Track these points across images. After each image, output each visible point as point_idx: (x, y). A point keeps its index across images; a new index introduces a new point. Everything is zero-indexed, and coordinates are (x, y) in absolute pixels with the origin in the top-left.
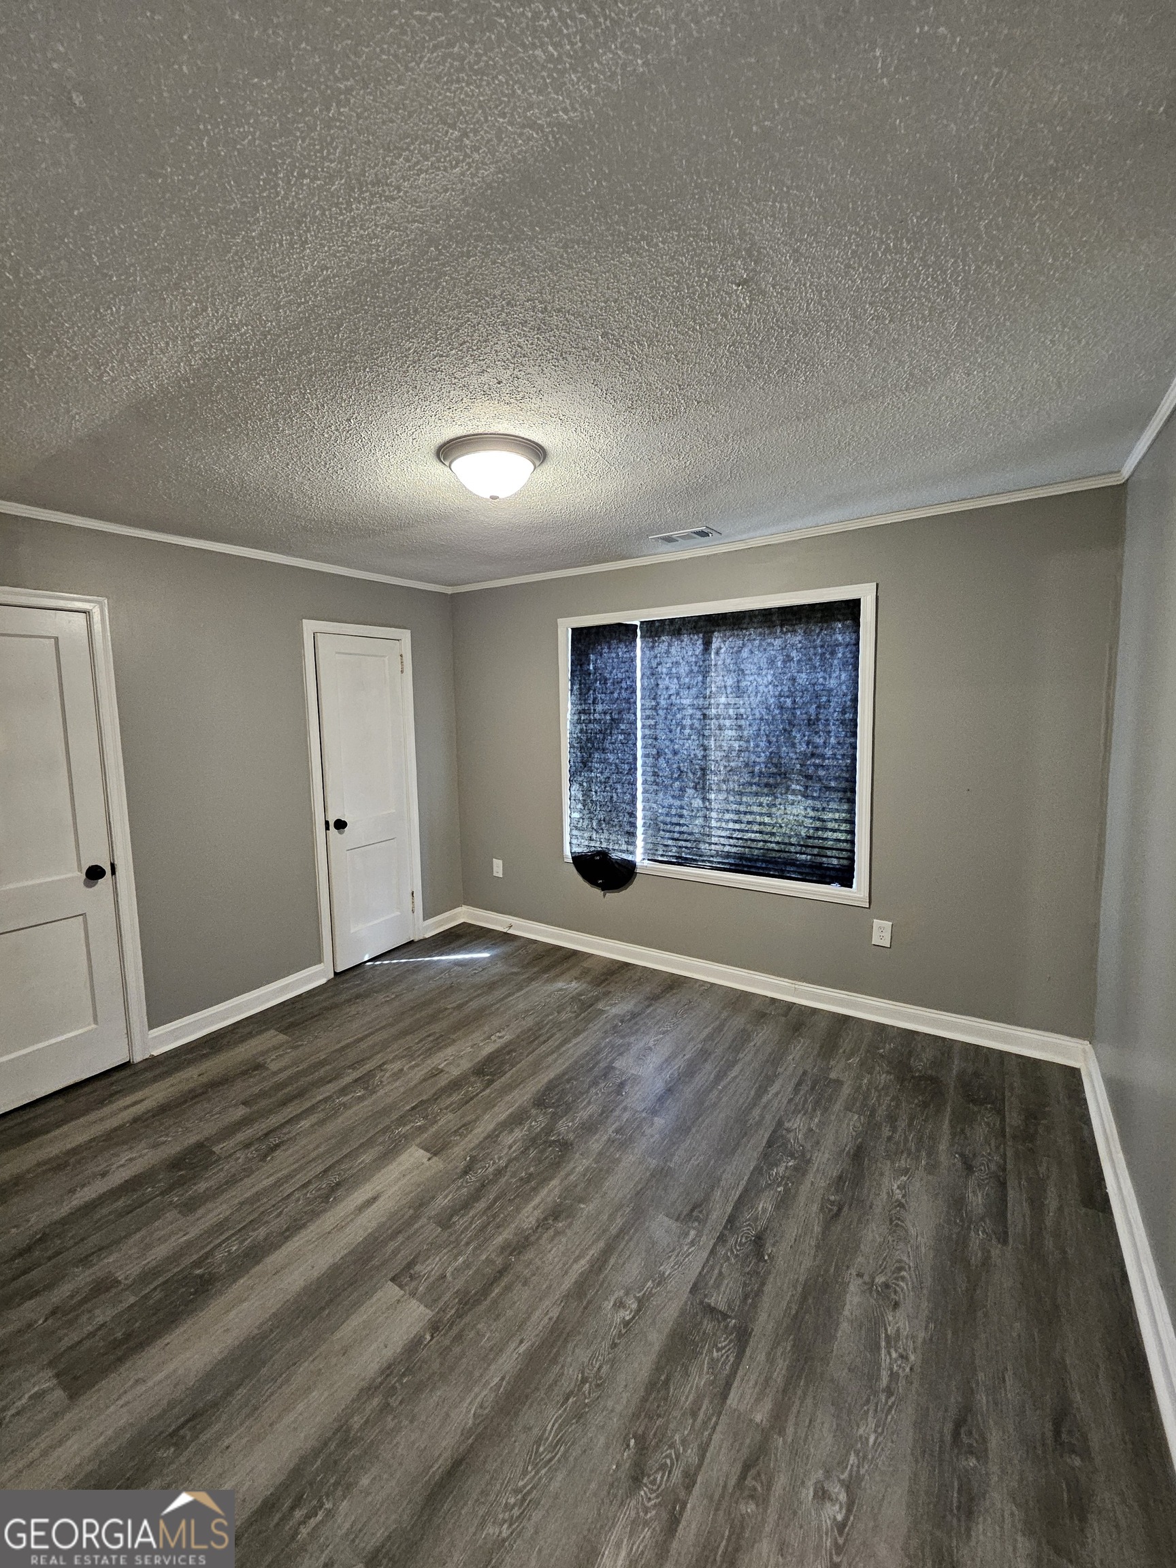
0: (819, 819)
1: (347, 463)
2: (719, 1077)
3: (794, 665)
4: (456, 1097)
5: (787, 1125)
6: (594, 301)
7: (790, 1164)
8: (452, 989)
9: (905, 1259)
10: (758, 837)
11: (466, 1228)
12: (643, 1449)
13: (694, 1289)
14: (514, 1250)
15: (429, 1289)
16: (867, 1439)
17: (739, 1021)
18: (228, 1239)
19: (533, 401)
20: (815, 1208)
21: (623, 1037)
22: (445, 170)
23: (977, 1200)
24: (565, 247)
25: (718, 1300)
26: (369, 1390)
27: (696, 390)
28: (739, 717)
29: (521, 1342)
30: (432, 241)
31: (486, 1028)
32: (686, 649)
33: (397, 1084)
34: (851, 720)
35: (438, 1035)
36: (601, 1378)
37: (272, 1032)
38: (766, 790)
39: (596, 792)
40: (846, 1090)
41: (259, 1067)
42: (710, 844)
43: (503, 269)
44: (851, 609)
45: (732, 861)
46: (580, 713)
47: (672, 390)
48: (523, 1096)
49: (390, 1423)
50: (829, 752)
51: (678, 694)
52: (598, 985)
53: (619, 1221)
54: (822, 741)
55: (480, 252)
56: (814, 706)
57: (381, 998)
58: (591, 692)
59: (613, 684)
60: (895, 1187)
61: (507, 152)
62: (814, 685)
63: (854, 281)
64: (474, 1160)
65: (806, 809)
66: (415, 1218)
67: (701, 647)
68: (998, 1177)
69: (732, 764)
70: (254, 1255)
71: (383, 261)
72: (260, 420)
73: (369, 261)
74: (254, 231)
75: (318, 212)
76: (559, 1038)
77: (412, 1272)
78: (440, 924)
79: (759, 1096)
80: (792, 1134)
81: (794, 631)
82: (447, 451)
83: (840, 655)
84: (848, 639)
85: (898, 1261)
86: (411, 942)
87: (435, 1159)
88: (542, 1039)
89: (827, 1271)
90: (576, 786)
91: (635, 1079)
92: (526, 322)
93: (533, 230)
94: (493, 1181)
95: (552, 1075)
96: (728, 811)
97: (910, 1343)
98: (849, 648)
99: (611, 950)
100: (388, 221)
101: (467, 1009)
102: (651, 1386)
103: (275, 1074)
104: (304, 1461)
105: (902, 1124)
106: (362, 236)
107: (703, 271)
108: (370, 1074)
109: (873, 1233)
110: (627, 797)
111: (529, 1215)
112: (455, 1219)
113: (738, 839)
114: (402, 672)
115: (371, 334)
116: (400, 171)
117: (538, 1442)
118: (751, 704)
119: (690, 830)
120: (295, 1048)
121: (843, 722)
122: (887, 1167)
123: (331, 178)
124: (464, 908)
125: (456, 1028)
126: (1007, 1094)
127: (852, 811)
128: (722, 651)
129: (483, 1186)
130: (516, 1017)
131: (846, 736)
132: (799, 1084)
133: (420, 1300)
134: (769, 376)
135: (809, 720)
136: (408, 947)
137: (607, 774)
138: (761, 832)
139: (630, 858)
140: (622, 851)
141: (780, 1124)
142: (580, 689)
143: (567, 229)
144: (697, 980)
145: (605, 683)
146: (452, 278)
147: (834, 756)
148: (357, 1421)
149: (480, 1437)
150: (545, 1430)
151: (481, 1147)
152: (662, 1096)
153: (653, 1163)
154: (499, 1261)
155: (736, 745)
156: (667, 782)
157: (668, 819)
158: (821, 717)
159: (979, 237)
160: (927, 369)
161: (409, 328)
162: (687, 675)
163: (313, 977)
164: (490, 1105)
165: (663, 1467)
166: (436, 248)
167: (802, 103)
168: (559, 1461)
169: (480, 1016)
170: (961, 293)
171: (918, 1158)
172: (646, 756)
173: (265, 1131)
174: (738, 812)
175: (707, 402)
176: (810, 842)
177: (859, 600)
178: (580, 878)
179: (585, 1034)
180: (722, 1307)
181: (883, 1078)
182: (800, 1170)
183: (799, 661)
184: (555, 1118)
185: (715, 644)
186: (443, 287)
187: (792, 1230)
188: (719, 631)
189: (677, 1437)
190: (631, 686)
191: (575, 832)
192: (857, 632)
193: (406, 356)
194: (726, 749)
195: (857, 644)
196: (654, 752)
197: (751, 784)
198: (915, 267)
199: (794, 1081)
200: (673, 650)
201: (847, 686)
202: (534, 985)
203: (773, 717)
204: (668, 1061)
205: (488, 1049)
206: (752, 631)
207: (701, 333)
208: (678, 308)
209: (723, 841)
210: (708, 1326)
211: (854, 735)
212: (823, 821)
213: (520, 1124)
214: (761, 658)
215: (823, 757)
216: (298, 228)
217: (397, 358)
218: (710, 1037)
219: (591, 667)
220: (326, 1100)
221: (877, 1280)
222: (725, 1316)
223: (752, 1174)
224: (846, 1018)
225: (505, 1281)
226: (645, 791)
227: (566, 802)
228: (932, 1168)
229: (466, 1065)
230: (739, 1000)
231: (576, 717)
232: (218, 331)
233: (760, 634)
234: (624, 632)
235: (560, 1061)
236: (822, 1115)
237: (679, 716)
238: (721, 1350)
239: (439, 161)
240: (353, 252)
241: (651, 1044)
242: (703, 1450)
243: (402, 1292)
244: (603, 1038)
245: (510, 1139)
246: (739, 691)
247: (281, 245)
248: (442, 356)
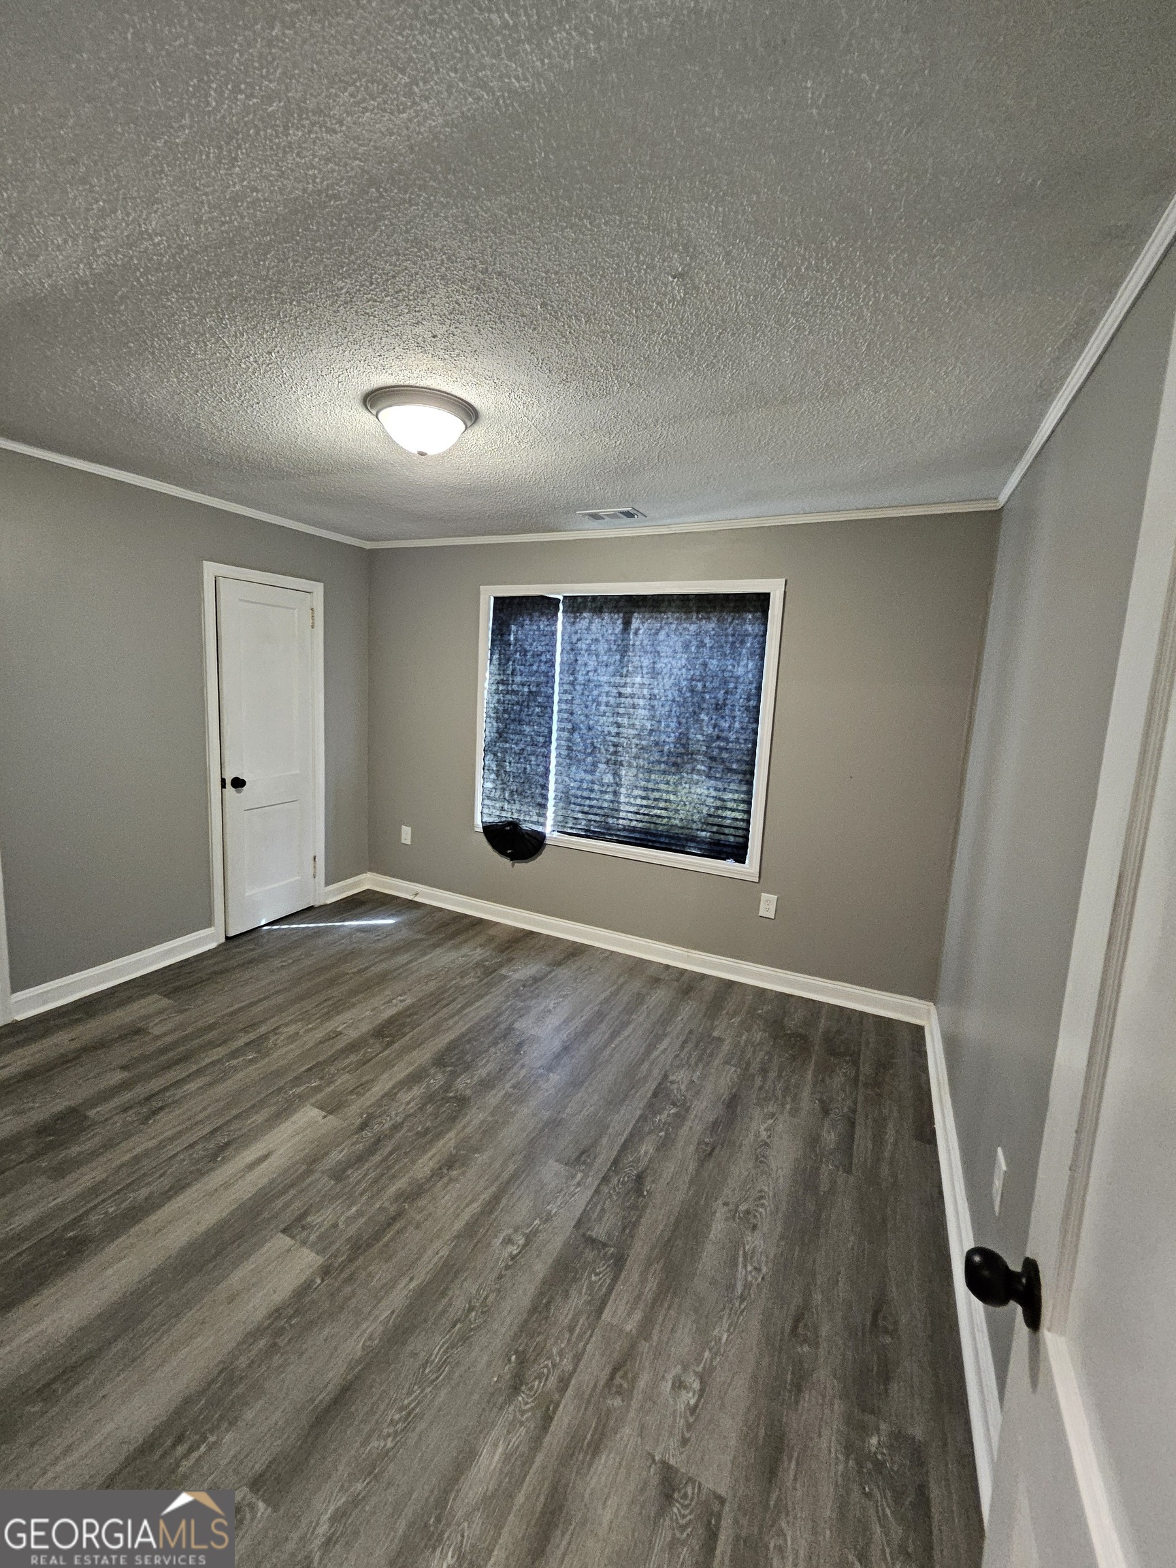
0: (720, 799)
1: (265, 398)
2: (614, 1034)
3: (706, 651)
4: (353, 1058)
5: (671, 1078)
6: (535, 270)
7: (672, 1111)
8: (352, 954)
9: (766, 1189)
10: (663, 813)
11: (359, 1182)
12: (523, 1362)
13: (578, 1225)
14: (407, 1198)
15: (320, 1238)
16: (720, 1339)
17: (636, 985)
18: (104, 1201)
19: (469, 359)
20: (692, 1148)
21: (523, 1001)
22: (392, 113)
23: (830, 1138)
24: (510, 213)
25: (599, 1231)
26: (254, 1334)
27: (629, 372)
28: (653, 697)
29: (411, 1279)
30: (373, 182)
31: (387, 992)
32: (605, 627)
33: (292, 1046)
34: (754, 707)
35: (336, 999)
36: (486, 1306)
37: (156, 996)
38: (673, 769)
39: (510, 763)
40: (726, 1047)
41: (138, 1031)
42: (618, 818)
43: (446, 223)
44: (762, 601)
45: (637, 835)
46: (498, 683)
47: (606, 369)
48: (422, 1056)
49: (277, 1360)
50: (732, 736)
51: (595, 671)
52: (503, 952)
53: (511, 1168)
54: (727, 725)
55: (422, 202)
56: (722, 692)
57: (277, 963)
58: (511, 663)
59: (533, 656)
60: (762, 1128)
61: (457, 107)
62: (723, 671)
63: (779, 291)
64: (371, 1117)
65: (708, 789)
66: (308, 1172)
67: (621, 627)
68: (849, 1119)
69: (644, 743)
70: (134, 1215)
71: (319, 192)
72: (169, 340)
73: (304, 190)
74: (178, 137)
75: (251, 132)
76: (461, 1000)
77: (304, 1223)
78: (340, 891)
79: (648, 1052)
80: (675, 1086)
81: (709, 618)
82: (374, 399)
83: (749, 645)
84: (757, 631)
85: (761, 1191)
86: (311, 908)
87: (330, 1117)
88: (444, 1002)
89: (697, 1203)
90: (490, 756)
91: (534, 1039)
92: (466, 280)
93: (478, 189)
94: (390, 1137)
95: (453, 1037)
96: (636, 787)
97: (764, 1259)
98: (758, 639)
99: (515, 918)
100: (327, 153)
101: (369, 974)
102: (534, 1310)
103: (158, 1037)
104: (187, 1401)
105: (772, 1075)
106: (298, 163)
107: (642, 258)
108: (264, 1037)
109: (741, 1167)
110: (541, 769)
111: (424, 1166)
112: (349, 1172)
113: (644, 814)
114: (313, 627)
115: (301, 267)
116: (343, 105)
117: (424, 1366)
118: (666, 687)
119: (599, 804)
120: (181, 1012)
121: (747, 709)
122: (757, 1113)
123: (269, 98)
124: (369, 875)
125: (354, 992)
126: (863, 1048)
127: (749, 793)
128: (641, 632)
129: (379, 1141)
130: (419, 982)
131: (749, 722)
132: (685, 1042)
133: (312, 1247)
134: (698, 369)
135: (717, 704)
136: (308, 912)
137: (521, 746)
138: (666, 809)
139: (540, 829)
140: (532, 822)
141: (666, 1076)
142: (500, 659)
143: (513, 195)
144: (598, 949)
145: (525, 655)
146: (392, 224)
147: (737, 740)
148: (243, 1361)
149: (369, 1364)
150: (431, 1354)
151: (378, 1103)
152: (559, 1054)
153: (546, 1115)
154: (393, 1209)
155: (648, 725)
156: (580, 756)
157: (579, 793)
158: (727, 702)
159: (888, 269)
160: (841, 383)
161: (343, 267)
162: (606, 652)
163: (204, 941)
164: (388, 1065)
165: (539, 1377)
166: (378, 190)
167: (739, 117)
168: (444, 1379)
169: (383, 978)
170: (872, 317)
171: (783, 1105)
172: (561, 730)
173: (146, 1095)
174: (646, 789)
175: (639, 386)
176: (711, 820)
177: (769, 594)
178: (489, 848)
179: (487, 998)
180: (603, 1238)
181: (758, 1036)
182: (680, 1118)
183: (711, 648)
184: (454, 1075)
185: (635, 623)
186: (381, 232)
187: (669, 1169)
188: (639, 613)
189: (555, 1351)
190: (551, 660)
191: (487, 802)
192: (765, 624)
193: (337, 295)
194: (638, 727)
195: (764, 635)
196: (569, 726)
197: (659, 762)
198: (832, 286)
199: (682, 1038)
200: (593, 627)
201: (753, 675)
202: (438, 951)
203: (684, 699)
204: (566, 1022)
205: (390, 1012)
206: (670, 615)
207: (637, 317)
208: (616, 289)
209: (630, 816)
210: (590, 1255)
211: (757, 721)
212: (724, 800)
213: (419, 1082)
214: (676, 641)
215: (727, 740)
216: (228, 143)
217: (328, 297)
218: (607, 1000)
219: (512, 638)
220: (214, 1063)
221: (741, 1207)
222: (605, 1245)
223: (637, 1122)
224: (732, 984)
225: (398, 1225)
226: (558, 764)
227: (479, 772)
228: (795, 1112)
229: (365, 1028)
230: (637, 966)
231: (494, 687)
232: (128, 237)
233: (677, 619)
234: (546, 606)
235: (461, 1023)
236: (704, 1068)
237: (595, 693)
238: (600, 1276)
239: (385, 102)
240: (288, 179)
241: (552, 1005)
242: (578, 1358)
243: (293, 1242)
244: (505, 1002)
245: (409, 1097)
246: (654, 673)
247: (208, 157)
248: (375, 301)
